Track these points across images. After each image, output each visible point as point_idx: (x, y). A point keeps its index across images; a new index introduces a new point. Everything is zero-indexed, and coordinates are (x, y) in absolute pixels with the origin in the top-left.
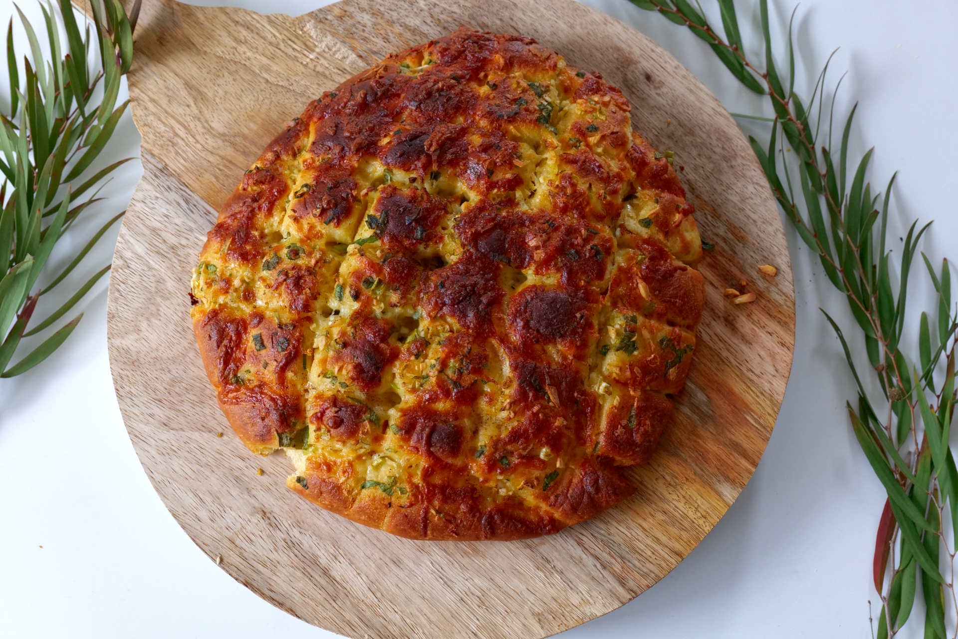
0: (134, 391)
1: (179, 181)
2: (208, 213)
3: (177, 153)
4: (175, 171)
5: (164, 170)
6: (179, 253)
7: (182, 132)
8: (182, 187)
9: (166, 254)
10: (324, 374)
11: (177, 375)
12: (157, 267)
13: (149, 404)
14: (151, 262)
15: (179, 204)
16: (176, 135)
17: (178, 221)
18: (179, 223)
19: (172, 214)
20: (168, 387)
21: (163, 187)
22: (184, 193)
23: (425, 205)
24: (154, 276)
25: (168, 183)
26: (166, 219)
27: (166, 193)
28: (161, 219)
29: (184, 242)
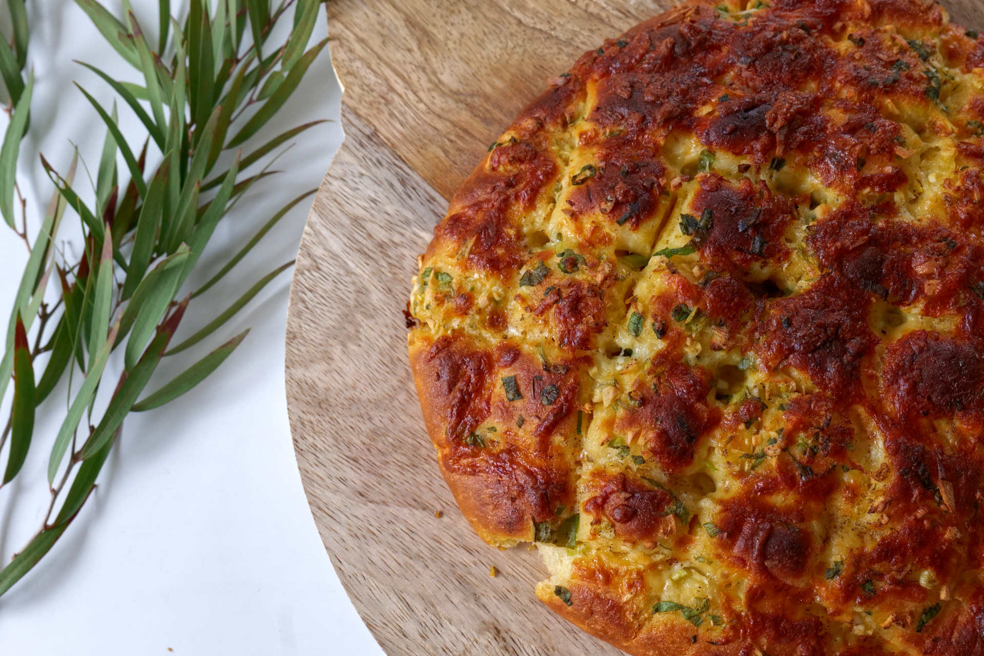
0: (319, 444)
1: (394, 153)
2: (431, 200)
3: (392, 115)
4: (389, 140)
5: (373, 136)
6: (390, 254)
7: (399, 86)
8: (397, 162)
9: (371, 254)
10: (610, 442)
11: (381, 425)
12: (358, 271)
13: (340, 464)
14: (351, 264)
15: (391, 185)
16: (392, 89)
17: (390, 209)
18: (391, 211)
19: (381, 198)
20: (367, 441)
21: (371, 160)
22: (399, 170)
23: (765, 205)
24: (354, 283)
25: (377, 155)
26: (373, 205)
27: (374, 169)
28: (366, 205)
29: (397, 238)
